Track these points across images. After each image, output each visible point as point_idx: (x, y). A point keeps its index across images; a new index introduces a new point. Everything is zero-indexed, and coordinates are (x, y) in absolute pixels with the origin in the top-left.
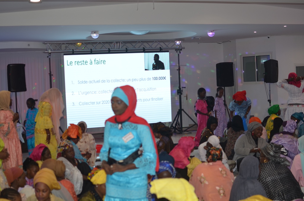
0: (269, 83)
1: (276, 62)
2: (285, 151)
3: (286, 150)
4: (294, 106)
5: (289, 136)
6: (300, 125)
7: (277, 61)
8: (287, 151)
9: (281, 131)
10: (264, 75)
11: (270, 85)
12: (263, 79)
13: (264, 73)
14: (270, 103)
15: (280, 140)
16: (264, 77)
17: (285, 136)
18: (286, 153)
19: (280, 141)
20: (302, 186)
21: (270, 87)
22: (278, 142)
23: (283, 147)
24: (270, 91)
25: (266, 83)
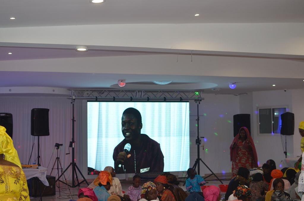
0: (285, 135)
7: (293, 114)
11: (286, 137)
13: (281, 126)
14: (286, 155)
24: (286, 143)
25: (282, 135)
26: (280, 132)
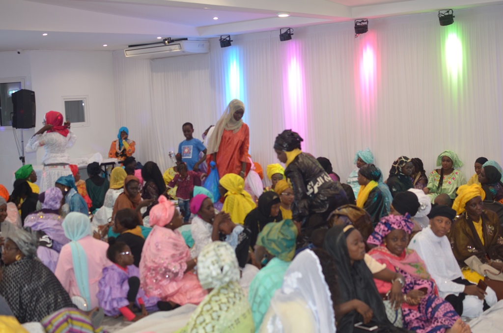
0: (20, 129)
1: (32, 94)
2: (48, 241)
3: (50, 239)
4: (59, 167)
5: (54, 216)
6: (72, 197)
7: (34, 92)
8: (51, 241)
9: (40, 209)
10: (12, 115)
11: (22, 132)
12: (11, 122)
13: (12, 113)
14: (23, 161)
15: (40, 223)
16: (12, 118)
17: (47, 217)
18: (50, 244)
19: (40, 225)
20: (74, 295)
21: (22, 136)
22: (36, 227)
23: (45, 234)
24: (23, 142)
25: (15, 128)
26: (11, 124)
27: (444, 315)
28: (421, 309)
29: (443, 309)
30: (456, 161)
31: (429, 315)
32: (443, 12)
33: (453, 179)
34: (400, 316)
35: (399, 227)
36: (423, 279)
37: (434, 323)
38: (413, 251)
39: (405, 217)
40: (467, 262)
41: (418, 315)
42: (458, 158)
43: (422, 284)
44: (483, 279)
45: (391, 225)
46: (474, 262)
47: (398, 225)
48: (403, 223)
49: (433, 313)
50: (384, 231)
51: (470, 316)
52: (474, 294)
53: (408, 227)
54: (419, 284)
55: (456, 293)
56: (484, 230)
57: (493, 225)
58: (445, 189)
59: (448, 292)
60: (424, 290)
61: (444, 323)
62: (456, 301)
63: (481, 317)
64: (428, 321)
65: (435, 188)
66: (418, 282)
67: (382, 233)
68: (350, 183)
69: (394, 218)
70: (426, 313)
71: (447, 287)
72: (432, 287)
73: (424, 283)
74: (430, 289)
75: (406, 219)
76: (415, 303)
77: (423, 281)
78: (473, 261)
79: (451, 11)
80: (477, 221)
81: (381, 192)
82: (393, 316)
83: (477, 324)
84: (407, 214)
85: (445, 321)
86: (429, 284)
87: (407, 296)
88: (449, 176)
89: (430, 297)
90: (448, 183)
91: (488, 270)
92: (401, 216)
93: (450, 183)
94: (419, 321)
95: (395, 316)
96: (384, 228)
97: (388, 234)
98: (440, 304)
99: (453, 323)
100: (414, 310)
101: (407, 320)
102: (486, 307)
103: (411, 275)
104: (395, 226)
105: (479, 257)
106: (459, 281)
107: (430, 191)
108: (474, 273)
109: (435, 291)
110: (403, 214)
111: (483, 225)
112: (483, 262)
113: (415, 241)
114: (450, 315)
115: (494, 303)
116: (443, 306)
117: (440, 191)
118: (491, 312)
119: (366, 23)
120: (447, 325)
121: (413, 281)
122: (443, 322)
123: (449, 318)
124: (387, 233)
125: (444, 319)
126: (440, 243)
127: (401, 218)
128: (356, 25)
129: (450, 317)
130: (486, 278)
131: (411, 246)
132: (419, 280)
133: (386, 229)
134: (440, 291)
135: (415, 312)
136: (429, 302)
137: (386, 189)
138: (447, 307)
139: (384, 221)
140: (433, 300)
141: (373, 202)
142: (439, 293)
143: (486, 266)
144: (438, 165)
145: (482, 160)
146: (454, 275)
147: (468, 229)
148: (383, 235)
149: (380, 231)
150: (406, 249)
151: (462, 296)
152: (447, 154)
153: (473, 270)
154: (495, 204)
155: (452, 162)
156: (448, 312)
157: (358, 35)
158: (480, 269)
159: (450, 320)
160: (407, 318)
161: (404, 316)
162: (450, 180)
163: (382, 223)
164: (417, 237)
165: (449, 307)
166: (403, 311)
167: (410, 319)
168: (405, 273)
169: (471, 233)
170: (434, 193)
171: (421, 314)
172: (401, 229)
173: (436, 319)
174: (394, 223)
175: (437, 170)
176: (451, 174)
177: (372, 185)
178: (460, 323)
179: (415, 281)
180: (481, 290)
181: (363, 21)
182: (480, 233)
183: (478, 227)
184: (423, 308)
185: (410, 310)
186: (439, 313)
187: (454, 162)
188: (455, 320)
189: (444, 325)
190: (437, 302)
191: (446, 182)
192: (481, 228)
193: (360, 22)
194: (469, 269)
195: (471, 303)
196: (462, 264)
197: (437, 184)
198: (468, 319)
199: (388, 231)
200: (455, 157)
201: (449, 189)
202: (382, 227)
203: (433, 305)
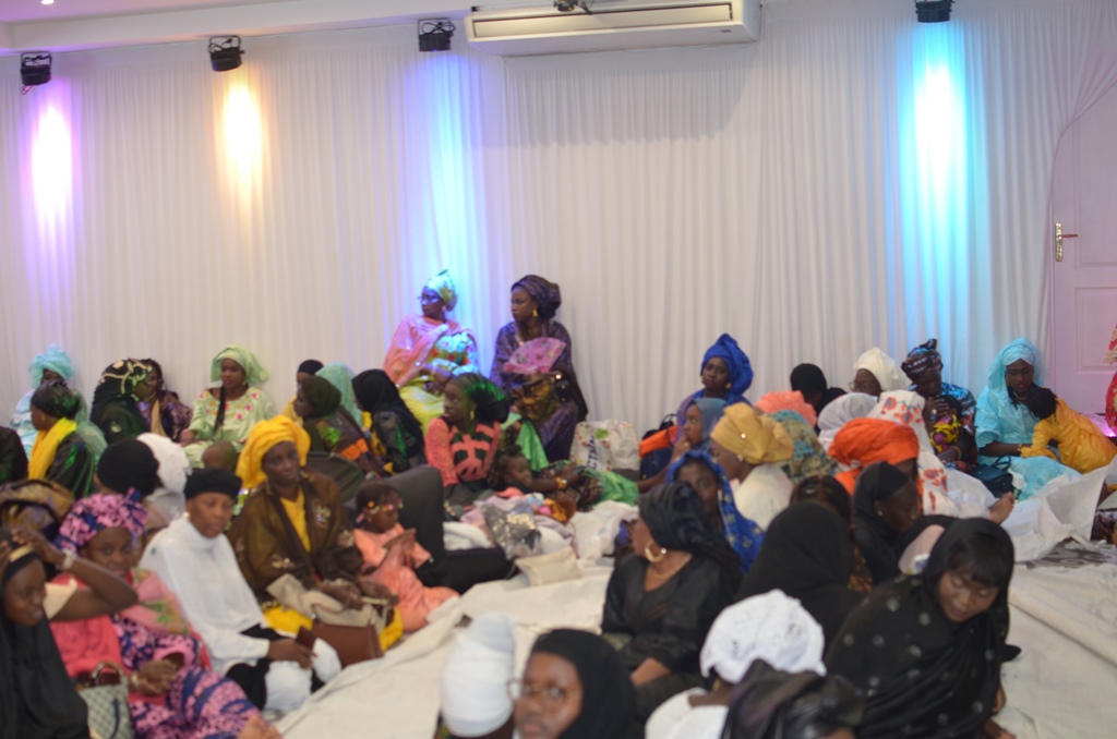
27: (224, 711)
28: (173, 701)
29: (220, 697)
30: (251, 369)
31: (190, 713)
32: (220, 41)
33: (248, 408)
34: (124, 720)
35: (115, 521)
36: (174, 634)
37: (200, 731)
38: (149, 573)
39: (128, 497)
40: (273, 589)
41: (166, 714)
42: (255, 362)
43: (170, 646)
44: (308, 625)
45: (96, 518)
46: (289, 588)
47: (113, 517)
48: (124, 513)
49: (198, 707)
50: (81, 532)
51: (284, 708)
52: (290, 658)
53: (136, 521)
54: (164, 646)
55: (251, 659)
56: (309, 517)
57: (329, 506)
58: (230, 431)
59: (232, 658)
60: (177, 658)
61: (223, 728)
62: (251, 679)
63: (305, 708)
64: (190, 725)
65: (207, 430)
66: (162, 642)
67: (78, 536)
68: (18, 425)
69: (103, 502)
70: (184, 710)
71: (231, 646)
72: (195, 649)
73: (175, 642)
74: (189, 655)
75: (131, 503)
76: (158, 691)
77: (173, 639)
78: (285, 586)
79: (235, 39)
80: (293, 498)
81: (84, 443)
82: (109, 723)
83: (297, 722)
84: (131, 491)
85: (224, 723)
86: (188, 645)
87: (140, 677)
88: (237, 402)
89: (190, 674)
90: (235, 418)
91: (319, 605)
92: (119, 497)
93: (240, 417)
94: (168, 728)
95: (113, 721)
96: (81, 526)
97: (92, 539)
98: (213, 687)
99: (243, 726)
100: (158, 704)
101: (142, 728)
102: (317, 684)
103: (147, 628)
104: (106, 521)
105: (298, 577)
106: (255, 632)
107: (198, 437)
108: (290, 613)
109: (203, 659)
110: (123, 492)
111: (307, 508)
112: (308, 586)
113: (154, 551)
114: (236, 708)
115: (334, 675)
116: (219, 690)
117: (218, 435)
118: (327, 694)
119: (46, 62)
120: (230, 733)
121: (152, 640)
122: (220, 725)
123: (235, 717)
124: (88, 537)
125: (222, 719)
126: (210, 551)
127: (118, 502)
128: (23, 64)
129: (237, 713)
130: (317, 621)
131: (146, 562)
132: (165, 637)
133: (86, 528)
134: (215, 659)
135: (159, 708)
136: (190, 683)
137: (95, 437)
138: (228, 692)
139: (79, 510)
140: (197, 680)
141: (67, 467)
142: (213, 663)
143: (315, 597)
144: (214, 379)
145: (310, 367)
146: (245, 621)
147: (274, 517)
148: (81, 543)
149: (72, 533)
150: (133, 571)
151: (264, 664)
152: (231, 355)
153: (287, 607)
154: (334, 459)
155: (243, 371)
156: (231, 704)
157: (27, 88)
158: (301, 602)
159: (236, 721)
160: (141, 724)
161: (134, 720)
162: (239, 411)
163: (75, 514)
164: (161, 540)
165: (234, 691)
166: (132, 709)
167: (149, 725)
168: (134, 624)
169: (280, 526)
170: (206, 440)
171: (173, 713)
172: (120, 526)
173: (205, 720)
174: (104, 514)
175: (211, 391)
176: (243, 398)
177: (63, 428)
178: (257, 725)
179: (157, 640)
180: (303, 649)
181: (40, 57)
182: (300, 524)
183: (295, 511)
184: (177, 698)
185: (146, 705)
186: (212, 707)
187: (247, 370)
188: (246, 719)
189: (224, 732)
190: (206, 682)
191: (232, 415)
192: (302, 514)
193: (34, 60)
194: (279, 605)
195: (284, 678)
196: (263, 596)
197: (212, 420)
198: (280, 715)
199: (90, 531)
200: (249, 360)
201: (238, 430)
202: (77, 523)
203: (198, 690)
